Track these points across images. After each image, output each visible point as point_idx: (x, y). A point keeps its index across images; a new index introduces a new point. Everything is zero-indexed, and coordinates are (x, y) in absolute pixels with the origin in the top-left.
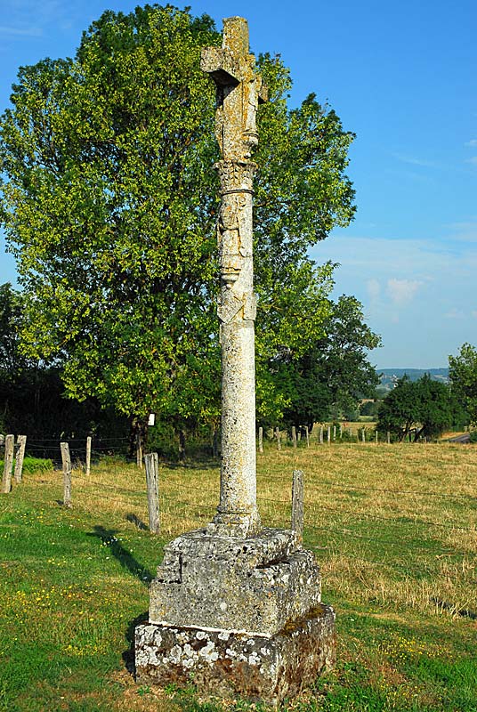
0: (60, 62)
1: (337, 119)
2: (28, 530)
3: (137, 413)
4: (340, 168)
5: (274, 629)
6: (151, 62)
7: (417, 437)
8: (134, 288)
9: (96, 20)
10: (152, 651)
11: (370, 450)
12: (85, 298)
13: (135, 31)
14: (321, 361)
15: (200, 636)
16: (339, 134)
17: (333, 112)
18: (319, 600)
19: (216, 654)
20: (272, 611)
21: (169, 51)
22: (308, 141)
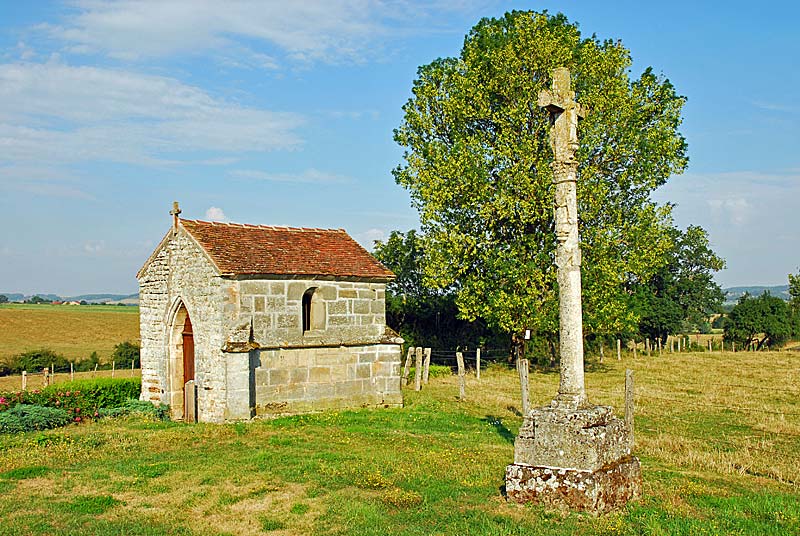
0: (448, 60)
1: (671, 86)
2: (435, 416)
3: (515, 330)
4: (675, 127)
5: (595, 467)
6: (518, 54)
7: (759, 346)
8: (511, 230)
9: (475, 25)
10: (517, 482)
11: (714, 357)
12: (472, 240)
13: (505, 31)
14: (673, 283)
15: (547, 472)
16: (674, 98)
17: (667, 81)
18: (629, 453)
19: (557, 483)
20: (593, 456)
21: (532, 45)
22: (649, 105)
